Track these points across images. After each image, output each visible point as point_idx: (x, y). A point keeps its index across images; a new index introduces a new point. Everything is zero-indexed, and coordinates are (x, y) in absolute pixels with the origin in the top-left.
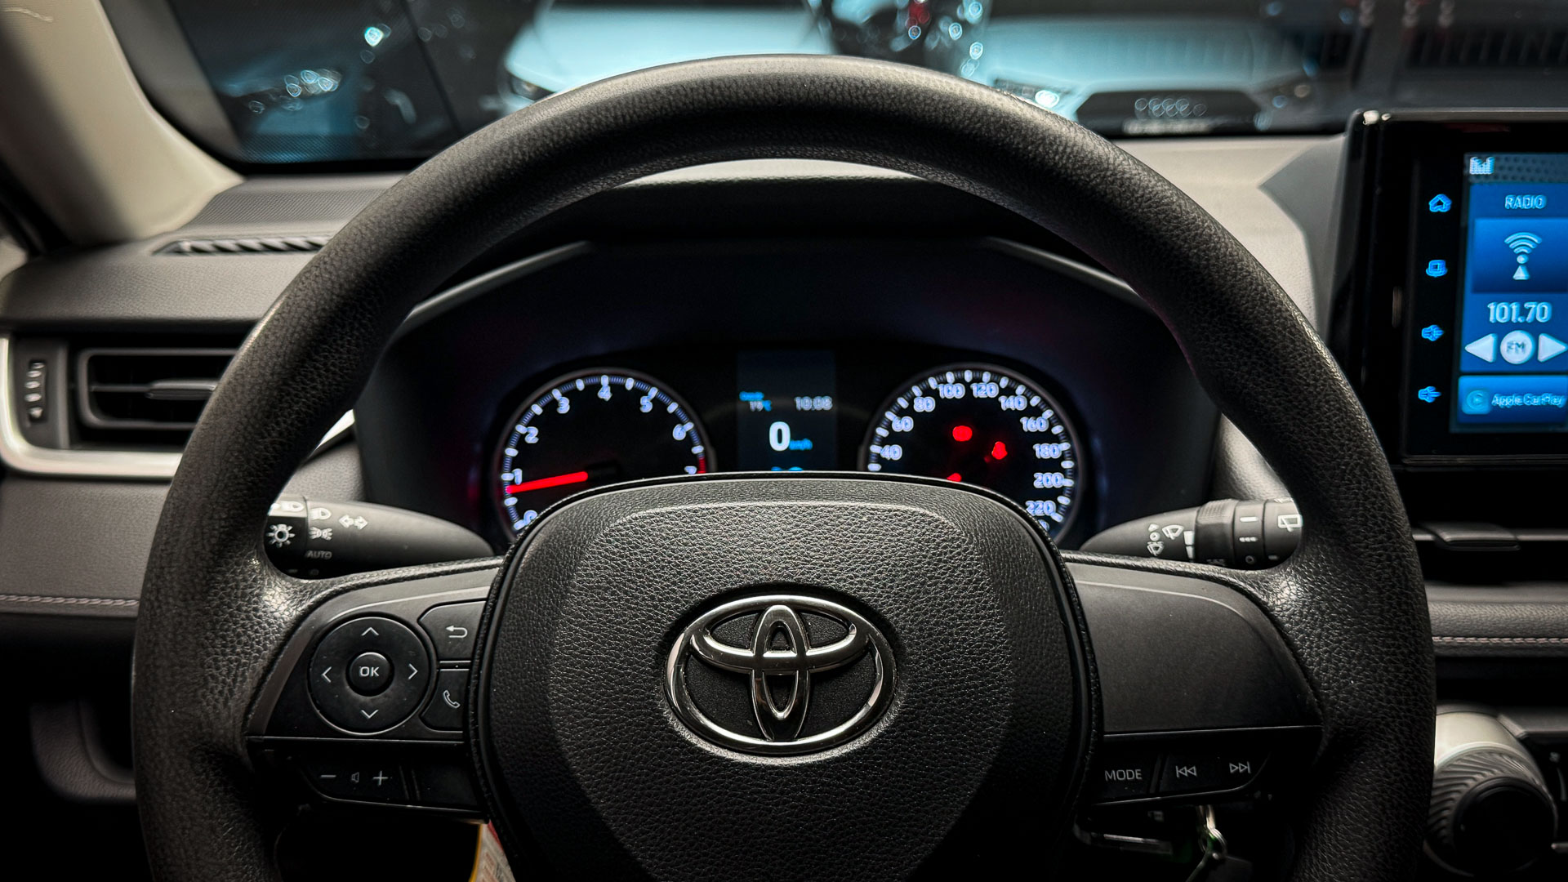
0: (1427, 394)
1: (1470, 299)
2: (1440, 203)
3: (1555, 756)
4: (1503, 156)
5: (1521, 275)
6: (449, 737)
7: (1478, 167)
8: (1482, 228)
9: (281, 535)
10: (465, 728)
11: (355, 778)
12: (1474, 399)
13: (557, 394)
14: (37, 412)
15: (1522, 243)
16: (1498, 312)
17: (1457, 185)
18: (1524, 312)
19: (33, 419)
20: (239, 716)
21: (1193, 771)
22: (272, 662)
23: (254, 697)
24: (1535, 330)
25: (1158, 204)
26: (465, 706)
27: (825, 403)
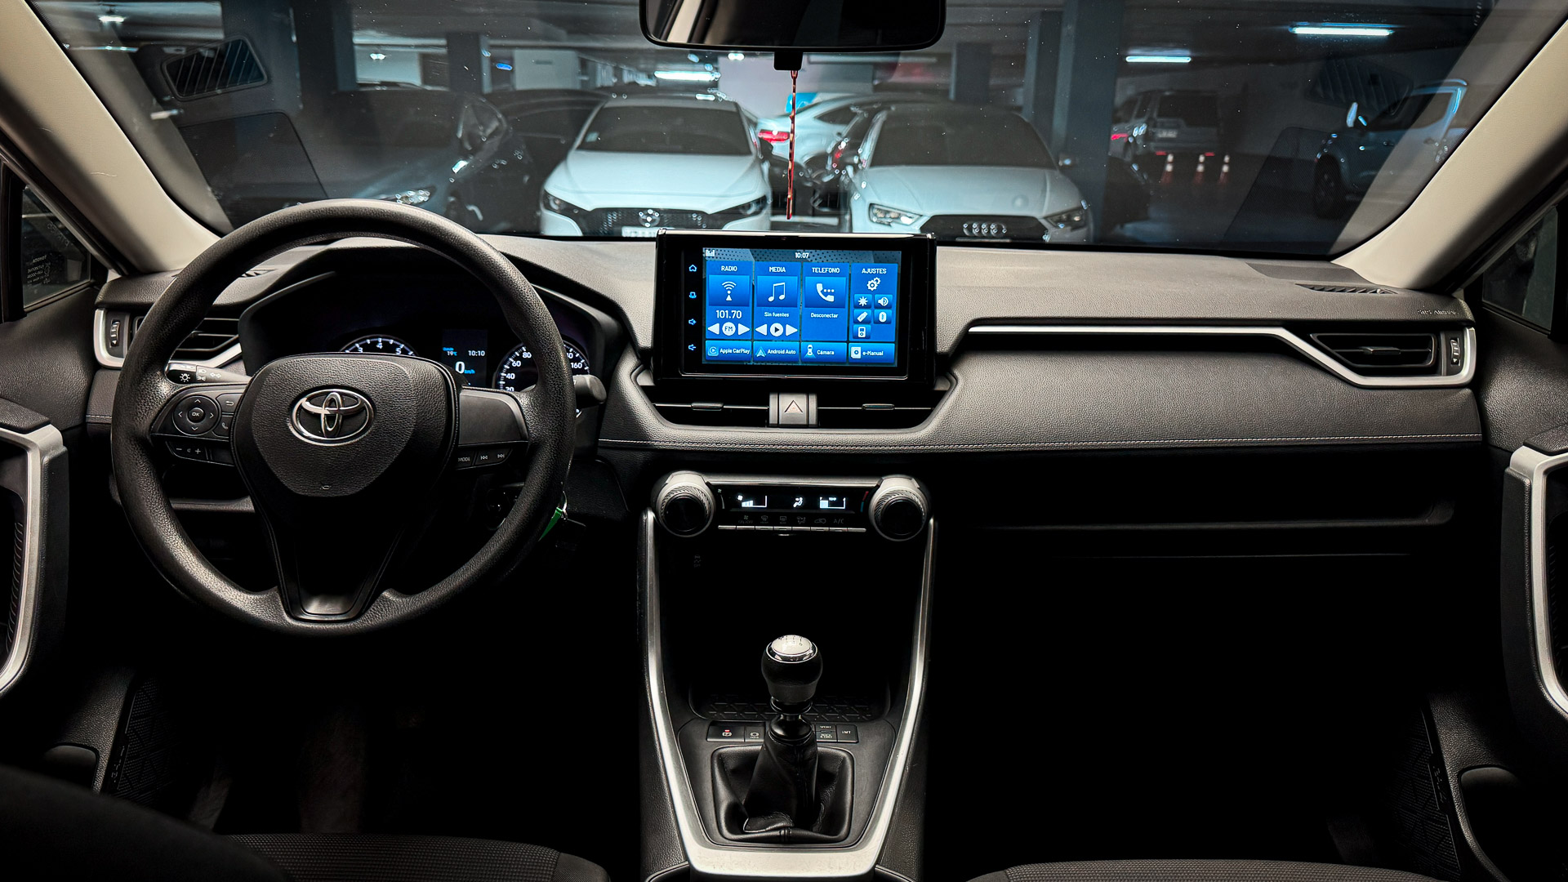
0: (692, 347)
1: (708, 309)
2: (693, 268)
3: (720, 490)
4: (719, 249)
5: (729, 298)
6: (224, 439)
7: (709, 253)
8: (712, 280)
9: (185, 377)
10: (229, 436)
11: (189, 451)
12: (712, 351)
13: (357, 345)
14: (115, 342)
15: (729, 285)
16: (720, 314)
17: (700, 261)
18: (731, 314)
19: (112, 344)
20: (148, 425)
21: (486, 457)
22: (161, 409)
23: (154, 420)
24: (736, 322)
25: (487, 259)
26: (230, 428)
27: (482, 353)
